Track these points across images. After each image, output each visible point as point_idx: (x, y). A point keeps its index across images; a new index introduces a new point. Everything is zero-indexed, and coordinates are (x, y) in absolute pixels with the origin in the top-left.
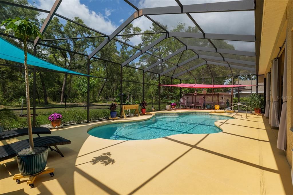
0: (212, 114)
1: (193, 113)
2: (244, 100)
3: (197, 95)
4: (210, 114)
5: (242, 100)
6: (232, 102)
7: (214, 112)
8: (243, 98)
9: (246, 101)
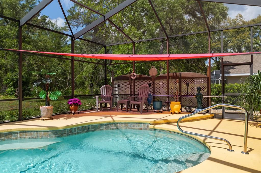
0: (157, 127)
1: (107, 125)
2: (233, 89)
3: (136, 79)
4: (151, 126)
5: (231, 88)
6: (208, 95)
8: (232, 85)
9: (238, 90)
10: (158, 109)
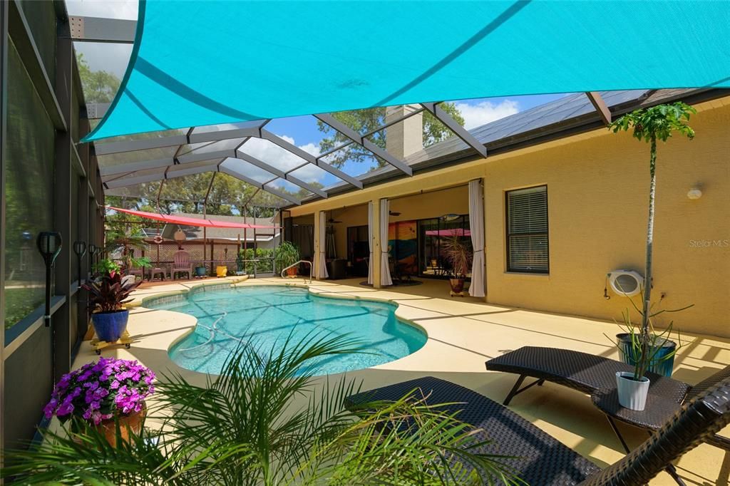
10: (203, 275)
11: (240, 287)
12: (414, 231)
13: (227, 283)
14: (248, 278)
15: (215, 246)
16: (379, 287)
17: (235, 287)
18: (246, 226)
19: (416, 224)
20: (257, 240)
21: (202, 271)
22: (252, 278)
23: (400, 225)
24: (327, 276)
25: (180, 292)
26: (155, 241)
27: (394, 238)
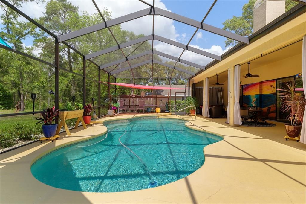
4: (157, 117)
7: (161, 115)
10: (150, 112)
11: (161, 118)
12: (274, 88)
13: (155, 116)
14: (172, 114)
15: (157, 98)
16: (232, 125)
17: (159, 118)
18: (171, 88)
19: (275, 82)
20: (176, 96)
21: (149, 110)
22: (173, 114)
23: (263, 84)
24: (209, 116)
25: (127, 119)
26: (133, 96)
27: (259, 93)
